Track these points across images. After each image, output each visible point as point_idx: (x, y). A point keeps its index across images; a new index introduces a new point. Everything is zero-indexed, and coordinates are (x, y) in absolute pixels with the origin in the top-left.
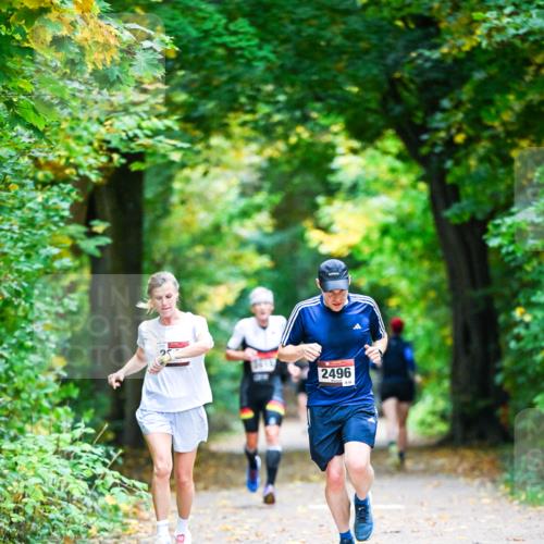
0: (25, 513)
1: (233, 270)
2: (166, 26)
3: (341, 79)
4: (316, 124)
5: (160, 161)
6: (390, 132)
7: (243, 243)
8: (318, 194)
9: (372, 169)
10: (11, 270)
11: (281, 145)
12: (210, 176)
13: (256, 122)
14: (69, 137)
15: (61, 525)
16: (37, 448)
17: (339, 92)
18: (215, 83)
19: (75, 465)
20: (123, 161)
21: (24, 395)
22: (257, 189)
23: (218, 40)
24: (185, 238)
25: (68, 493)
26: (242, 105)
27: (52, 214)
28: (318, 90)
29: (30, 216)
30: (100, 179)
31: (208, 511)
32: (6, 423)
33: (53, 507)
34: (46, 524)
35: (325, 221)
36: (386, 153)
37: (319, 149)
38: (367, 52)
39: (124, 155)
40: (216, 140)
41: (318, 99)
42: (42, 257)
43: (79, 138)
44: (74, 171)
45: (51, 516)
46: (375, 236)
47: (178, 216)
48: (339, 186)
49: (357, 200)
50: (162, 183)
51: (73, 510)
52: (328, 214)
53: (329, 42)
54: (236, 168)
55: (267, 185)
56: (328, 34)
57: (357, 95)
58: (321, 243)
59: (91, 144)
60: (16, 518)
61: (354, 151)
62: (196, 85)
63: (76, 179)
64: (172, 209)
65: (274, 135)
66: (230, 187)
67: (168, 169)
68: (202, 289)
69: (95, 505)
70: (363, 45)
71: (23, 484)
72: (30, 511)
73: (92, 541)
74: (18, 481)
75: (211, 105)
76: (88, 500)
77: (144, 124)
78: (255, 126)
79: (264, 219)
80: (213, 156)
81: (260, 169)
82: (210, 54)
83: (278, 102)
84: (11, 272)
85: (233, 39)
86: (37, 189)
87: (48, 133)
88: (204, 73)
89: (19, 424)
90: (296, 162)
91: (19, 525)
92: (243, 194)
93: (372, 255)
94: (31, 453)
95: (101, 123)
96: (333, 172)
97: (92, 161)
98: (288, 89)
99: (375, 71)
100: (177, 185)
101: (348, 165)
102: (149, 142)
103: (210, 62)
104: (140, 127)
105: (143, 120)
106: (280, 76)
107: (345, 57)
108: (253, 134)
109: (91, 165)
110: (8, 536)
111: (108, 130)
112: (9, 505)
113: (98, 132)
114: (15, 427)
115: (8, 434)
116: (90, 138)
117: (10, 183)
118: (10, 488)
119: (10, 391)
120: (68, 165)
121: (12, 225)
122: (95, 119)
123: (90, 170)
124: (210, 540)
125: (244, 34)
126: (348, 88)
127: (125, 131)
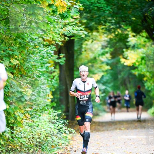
0: (41, 139)
1: (99, 70)
2: (80, 1)
3: (130, 16)
4: (123, 28)
5: (79, 38)
6: (144, 31)
7: (103, 62)
8: (124, 48)
9: (139, 41)
11: (113, 35)
12: (93, 43)
13: (106, 28)
14: (53, 32)
15: (51, 142)
16: (44, 121)
17: (129, 20)
18: (94, 17)
19: (55, 125)
20: (68, 39)
22: (106, 47)
23: (95, 5)
24: (86, 61)
25: (53, 133)
26: (102, 23)
27: (49, 54)
28: (123, 19)
29: (42, 55)
30: (62, 44)
31: (93, 138)
32: (35, 114)
33: (49, 137)
34: (47, 142)
35: (125, 56)
36: (143, 37)
37: (124, 36)
38: (137, 8)
39: (69, 37)
40: (95, 33)
41: (124, 21)
42: (46, 67)
43: (56, 33)
44: (54, 42)
45: (48, 140)
46: (140, 60)
47: (84, 55)
48: (130, 45)
49: (135, 50)
50: (80, 45)
51: (54, 138)
52: (127, 54)
53: (126, 5)
54: (101, 41)
55: (109, 46)
56: (126, 3)
57: (134, 20)
60: (38, 140)
61: (134, 36)
62: (89, 17)
63: (55, 44)
64: (82, 52)
65: (111, 32)
66: (99, 46)
67: (81, 41)
68: (91, 75)
69: (61, 136)
70: (136, 6)
71: (40, 131)
72: (42, 138)
73: (60, 147)
75: (93, 23)
76: (58, 135)
77: (74, 29)
79: (108, 55)
80: (94, 38)
81: (107, 41)
82: (93, 9)
83: (112, 22)
84: (37, 71)
85: (99, 5)
86: (44, 47)
87: (47, 31)
88: (91, 14)
89: (39, 114)
90: (117, 39)
91: (39, 142)
92: (102, 48)
93: (139, 65)
94: (42, 122)
95: (62, 28)
96: (128, 42)
97: (59, 39)
98: (115, 19)
99: (140, 14)
100: (84, 46)
101: (132, 40)
103: (93, 11)
104: (73, 29)
105: (74, 27)
106: (113, 15)
107: (131, 9)
108: (105, 31)
109: (59, 40)
110: (36, 145)
111: (64, 30)
112: (36, 137)
113: (61, 31)
114: (38, 115)
115: (36, 116)
116: (59, 33)
117: (36, 46)
118: (37, 132)
119: (36, 104)
120: (53, 40)
121: (37, 57)
122: (60, 27)
123: (59, 42)
124: (93, 146)
125: (103, 3)
126: (132, 18)
127: (69, 31)
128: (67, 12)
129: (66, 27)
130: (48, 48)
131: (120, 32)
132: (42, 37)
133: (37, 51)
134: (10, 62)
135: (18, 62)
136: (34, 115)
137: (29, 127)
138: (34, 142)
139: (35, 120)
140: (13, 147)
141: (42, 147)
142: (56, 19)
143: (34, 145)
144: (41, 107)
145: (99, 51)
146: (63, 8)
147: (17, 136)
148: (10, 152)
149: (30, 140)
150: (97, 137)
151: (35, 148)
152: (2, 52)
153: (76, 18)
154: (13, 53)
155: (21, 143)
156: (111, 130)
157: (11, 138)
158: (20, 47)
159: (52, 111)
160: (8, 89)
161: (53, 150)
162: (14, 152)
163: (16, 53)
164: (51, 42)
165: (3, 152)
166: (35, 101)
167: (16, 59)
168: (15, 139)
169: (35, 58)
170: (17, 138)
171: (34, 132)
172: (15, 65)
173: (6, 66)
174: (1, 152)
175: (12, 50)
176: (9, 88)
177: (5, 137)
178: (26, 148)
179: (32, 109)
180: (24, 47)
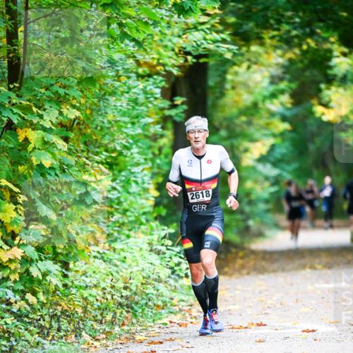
0: (131, 290)
1: (266, 132)
3: (336, 8)
4: (320, 37)
5: (219, 59)
7: (272, 114)
8: (321, 82)
10: (122, 133)
11: (297, 51)
12: (252, 70)
13: (281, 36)
14: (159, 46)
15: (154, 297)
16: (138, 249)
17: (334, 16)
18: (254, 10)
19: (162, 258)
20: (194, 60)
21: (128, 213)
22: (281, 79)
24: (235, 111)
25: (159, 277)
26: (272, 25)
27: (149, 96)
28: (321, 15)
29: (134, 97)
30: (180, 73)
31: (250, 289)
32: (119, 232)
33: (149, 286)
34: (144, 296)
35: (325, 100)
37: (322, 53)
39: (195, 57)
40: (254, 48)
41: (321, 20)
42: (142, 124)
43: (166, 46)
44: (162, 68)
45: (147, 291)
47: (230, 97)
48: (335, 76)
49: (346, 84)
50: (220, 76)
51: (161, 287)
52: (328, 95)
54: (269, 66)
55: (288, 76)
57: (346, 18)
58: (323, 114)
59: (173, 50)
60: (125, 293)
61: (344, 55)
62: (243, 11)
63: (164, 73)
64: (226, 92)
65: (293, 44)
66: (264, 77)
67: (225, 64)
68: (246, 144)
69: (177, 285)
71: (129, 271)
72: (134, 288)
73: (175, 308)
74: (126, 269)
75: (251, 24)
76: (172, 282)
77: (208, 37)
78: (281, 39)
79: (285, 98)
80: (253, 59)
81: (283, 66)
83: (295, 23)
86: (138, 80)
87: (145, 44)
88: (247, 4)
89: (127, 232)
90: (306, 62)
91: (127, 298)
92: (272, 83)
94: (134, 251)
95: (179, 36)
96: (330, 68)
97: (174, 62)
98: (301, 14)
100: (229, 77)
101: (341, 63)
102: (212, 47)
104: (205, 39)
105: (207, 34)
108: (279, 44)
109: (173, 64)
110: (120, 304)
111: (184, 41)
112: (120, 285)
113: (178, 42)
114: (124, 234)
115: (120, 238)
116: (173, 46)
117: (120, 76)
118: (121, 274)
119: (120, 211)
120: (159, 64)
121: (122, 103)
122: (176, 34)
123: (173, 68)
124: (250, 307)
126: (341, 14)
127: (195, 42)
129: (189, 32)
130: (147, 81)
131: (313, 44)
132: (134, 57)
133: (121, 89)
134: (61, 113)
135: (78, 114)
136: (116, 234)
137: (105, 261)
138: (114, 297)
139: (117, 245)
140: (66, 308)
141: (132, 308)
142: (167, 16)
143: (114, 304)
144: (131, 216)
145: (263, 88)
147: (76, 283)
148: (61, 319)
149: (106, 291)
150: (260, 285)
151: (118, 311)
152: (43, 91)
153: (212, 13)
154: (67, 92)
155: (85, 299)
156: (290, 270)
157: (62, 289)
158: (83, 80)
159: (157, 226)
160: (56, 175)
161: (158, 316)
162: (69, 319)
163: (75, 92)
164: (154, 67)
165: (44, 320)
166: (118, 204)
167: (74, 107)
168: (71, 289)
169: (118, 104)
170: (76, 287)
171: (114, 274)
172: (71, 120)
173: (51, 122)
174: (40, 320)
175: (64, 87)
176: (58, 172)
177: (49, 285)
178: (97, 311)
179: (110, 221)
180: (91, 80)
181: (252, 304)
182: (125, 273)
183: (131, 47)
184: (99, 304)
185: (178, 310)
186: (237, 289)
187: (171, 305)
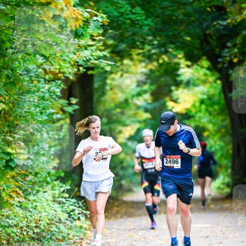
0: (40, 228)
1: (134, 119)
2: (103, 11)
3: (182, 34)
4: (171, 54)
5: (101, 71)
6: (205, 58)
7: (138, 108)
8: (172, 85)
9: (196, 74)
11: (155, 64)
12: (124, 77)
13: (144, 53)
14: (60, 60)
15: (56, 233)
16: (45, 200)
17: (181, 40)
18: (126, 35)
19: (62, 207)
20: (85, 70)
21: (39, 176)
22: (145, 83)
23: (127, 17)
24: (112, 105)
25: (60, 219)
26: (138, 46)
27: (52, 94)
28: (172, 39)
29: (42, 95)
30: (74, 78)
31: (122, 227)
32: (32, 189)
33: (53, 226)
34: (49, 233)
35: (175, 97)
36: (202, 67)
37: (173, 66)
38: (194, 22)
39: (85, 68)
40: (126, 62)
41: (172, 43)
42: (48, 114)
43: (65, 60)
44: (62, 75)
45: (52, 229)
46: (198, 104)
47: (109, 95)
48: (182, 81)
49: (189, 87)
50: (102, 81)
51: (62, 226)
52: (176, 95)
53: (177, 17)
54: (135, 74)
55: (149, 81)
56: (176, 14)
57: (190, 41)
59: (70, 63)
60: (36, 230)
61: (188, 66)
62: (118, 36)
63: (64, 78)
64: (106, 92)
65: (152, 59)
66: (133, 82)
67: (105, 74)
68: (120, 128)
69: (72, 225)
70: (192, 19)
71: (39, 215)
72: (42, 227)
73: (70, 241)
74: (37, 214)
75: (124, 46)
76: (68, 223)
77: (94, 54)
78: (144, 55)
79: (147, 97)
80: (125, 70)
81: (146, 74)
82: (124, 23)
83: (154, 44)
84: (34, 120)
85: (134, 16)
86: (46, 83)
87: (50, 58)
88: (121, 31)
89: (37, 188)
90: (162, 71)
91: (38, 234)
92: (138, 86)
93: (196, 113)
94: (42, 201)
95: (75, 54)
96: (179, 75)
97: (71, 71)
98: (158, 38)
99: (198, 31)
100: (108, 81)
101: (186, 72)
102: (96, 62)
103: (124, 26)
104: (92, 55)
105: (93, 52)
106: (155, 33)
107: (184, 24)
108: (143, 59)
110: (33, 239)
111: (77, 57)
112: (33, 225)
113: (73, 58)
114: (35, 190)
115: (32, 193)
116: (70, 60)
117: (34, 80)
118: (33, 217)
119: (33, 174)
120: (60, 72)
121: (34, 98)
122: (72, 52)
123: (69, 74)
124: (123, 240)
125: (139, 14)
126: (186, 38)
127: (85, 57)
128: (83, 28)
129: (81, 51)
130: (51, 84)
131: (166, 59)
135: (4, 106)
136: (30, 190)
137: (22, 209)
138: (29, 233)
139: (31, 198)
141: (41, 241)
143: (29, 238)
144: (40, 177)
145: (132, 89)
146: (77, 21)
147: (2, 223)
149: (23, 229)
150: (130, 225)
151: (32, 243)
153: (97, 38)
155: (9, 235)
158: (7, 83)
159: (58, 184)
163: (2, 92)
164: (58, 74)
166: (31, 169)
167: (1, 102)
169: (32, 100)
170: (2, 226)
171: (29, 217)
178: (17, 243)
179: (26, 180)
180: (13, 84)
181: (124, 238)
182: (36, 217)
183: (40, 60)
184: (18, 238)
185: (73, 242)
186: (113, 228)
187: (68, 239)
